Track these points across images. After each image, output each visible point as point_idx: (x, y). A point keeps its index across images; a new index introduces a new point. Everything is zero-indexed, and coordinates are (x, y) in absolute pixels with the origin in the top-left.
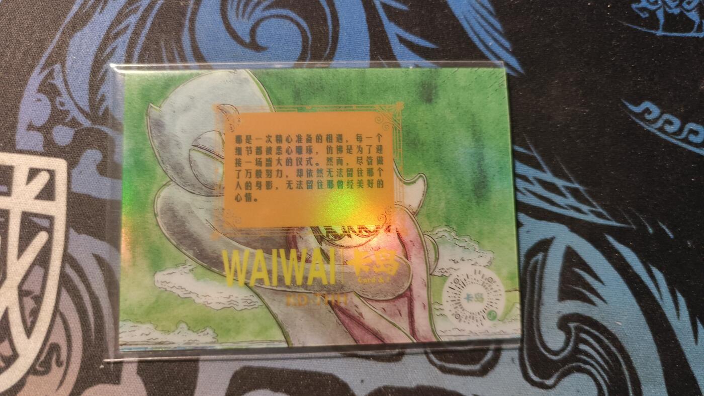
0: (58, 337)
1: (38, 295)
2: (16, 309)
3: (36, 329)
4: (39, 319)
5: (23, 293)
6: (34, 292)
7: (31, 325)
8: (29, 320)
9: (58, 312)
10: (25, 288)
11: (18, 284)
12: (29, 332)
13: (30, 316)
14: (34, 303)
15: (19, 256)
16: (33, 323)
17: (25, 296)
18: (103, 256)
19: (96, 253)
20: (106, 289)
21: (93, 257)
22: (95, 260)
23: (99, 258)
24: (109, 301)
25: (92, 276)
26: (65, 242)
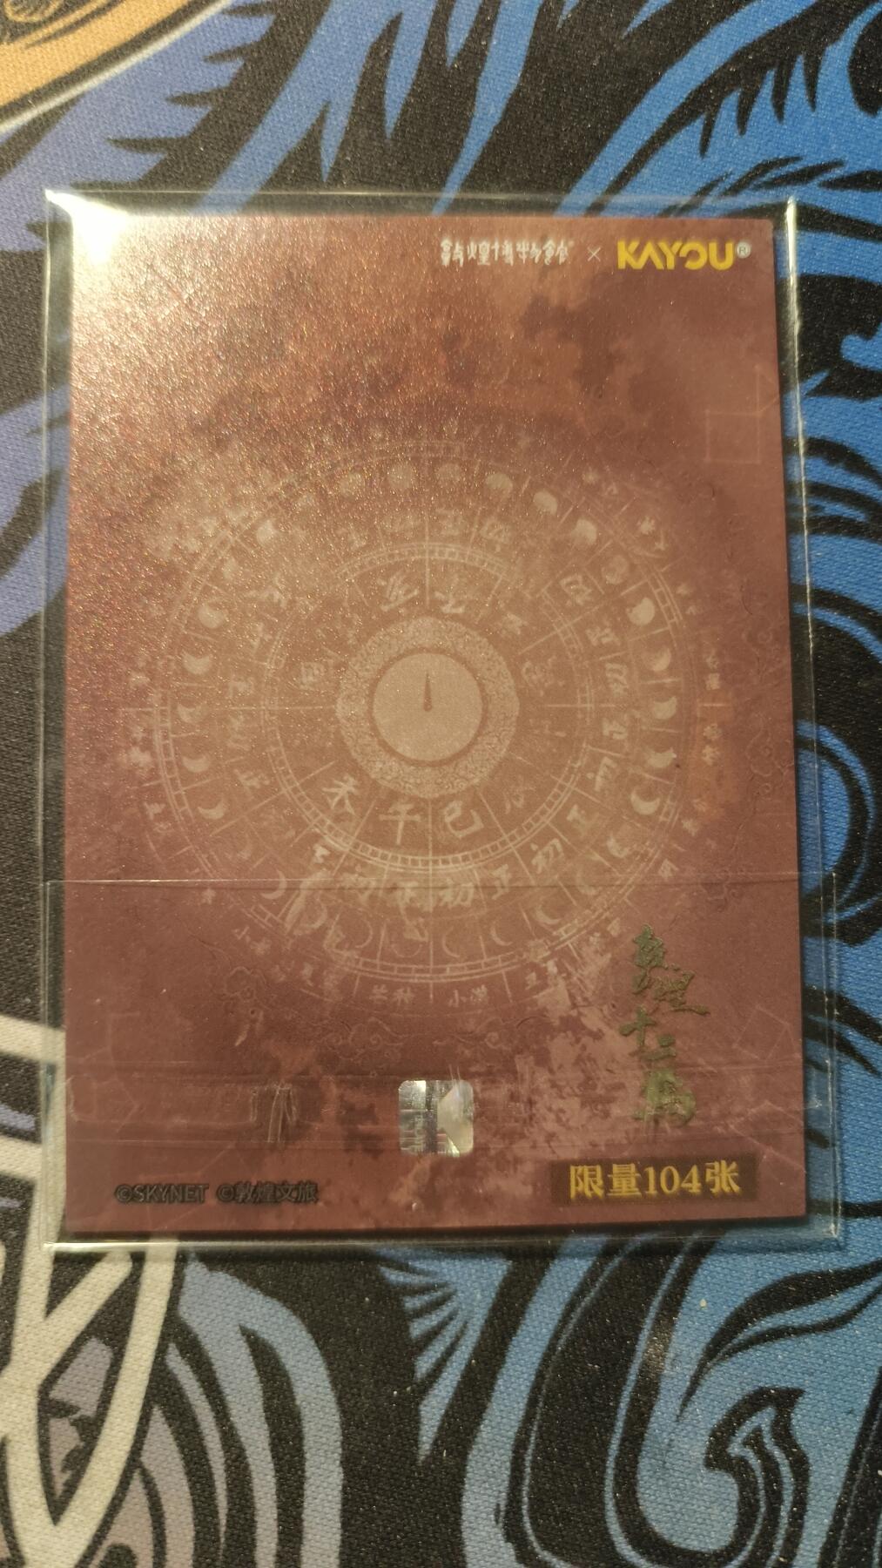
0: (133, 1531)
1: (88, 1418)
2: (27, 1447)
3: (76, 1503)
4: (85, 1479)
5: (49, 1408)
6: (78, 1409)
7: (65, 1491)
8: (60, 1479)
9: (136, 1467)
10: (55, 1394)
11: (39, 1382)
12: (57, 1507)
13: (64, 1470)
14: (76, 1435)
15: (51, 1306)
16: (71, 1488)
17: (55, 1415)
18: (266, 1336)
19: (249, 1326)
20: (266, 1426)
21: (239, 1335)
22: (245, 1345)
23: (257, 1339)
24: (269, 1458)
25: (233, 1386)
26: (174, 1285)
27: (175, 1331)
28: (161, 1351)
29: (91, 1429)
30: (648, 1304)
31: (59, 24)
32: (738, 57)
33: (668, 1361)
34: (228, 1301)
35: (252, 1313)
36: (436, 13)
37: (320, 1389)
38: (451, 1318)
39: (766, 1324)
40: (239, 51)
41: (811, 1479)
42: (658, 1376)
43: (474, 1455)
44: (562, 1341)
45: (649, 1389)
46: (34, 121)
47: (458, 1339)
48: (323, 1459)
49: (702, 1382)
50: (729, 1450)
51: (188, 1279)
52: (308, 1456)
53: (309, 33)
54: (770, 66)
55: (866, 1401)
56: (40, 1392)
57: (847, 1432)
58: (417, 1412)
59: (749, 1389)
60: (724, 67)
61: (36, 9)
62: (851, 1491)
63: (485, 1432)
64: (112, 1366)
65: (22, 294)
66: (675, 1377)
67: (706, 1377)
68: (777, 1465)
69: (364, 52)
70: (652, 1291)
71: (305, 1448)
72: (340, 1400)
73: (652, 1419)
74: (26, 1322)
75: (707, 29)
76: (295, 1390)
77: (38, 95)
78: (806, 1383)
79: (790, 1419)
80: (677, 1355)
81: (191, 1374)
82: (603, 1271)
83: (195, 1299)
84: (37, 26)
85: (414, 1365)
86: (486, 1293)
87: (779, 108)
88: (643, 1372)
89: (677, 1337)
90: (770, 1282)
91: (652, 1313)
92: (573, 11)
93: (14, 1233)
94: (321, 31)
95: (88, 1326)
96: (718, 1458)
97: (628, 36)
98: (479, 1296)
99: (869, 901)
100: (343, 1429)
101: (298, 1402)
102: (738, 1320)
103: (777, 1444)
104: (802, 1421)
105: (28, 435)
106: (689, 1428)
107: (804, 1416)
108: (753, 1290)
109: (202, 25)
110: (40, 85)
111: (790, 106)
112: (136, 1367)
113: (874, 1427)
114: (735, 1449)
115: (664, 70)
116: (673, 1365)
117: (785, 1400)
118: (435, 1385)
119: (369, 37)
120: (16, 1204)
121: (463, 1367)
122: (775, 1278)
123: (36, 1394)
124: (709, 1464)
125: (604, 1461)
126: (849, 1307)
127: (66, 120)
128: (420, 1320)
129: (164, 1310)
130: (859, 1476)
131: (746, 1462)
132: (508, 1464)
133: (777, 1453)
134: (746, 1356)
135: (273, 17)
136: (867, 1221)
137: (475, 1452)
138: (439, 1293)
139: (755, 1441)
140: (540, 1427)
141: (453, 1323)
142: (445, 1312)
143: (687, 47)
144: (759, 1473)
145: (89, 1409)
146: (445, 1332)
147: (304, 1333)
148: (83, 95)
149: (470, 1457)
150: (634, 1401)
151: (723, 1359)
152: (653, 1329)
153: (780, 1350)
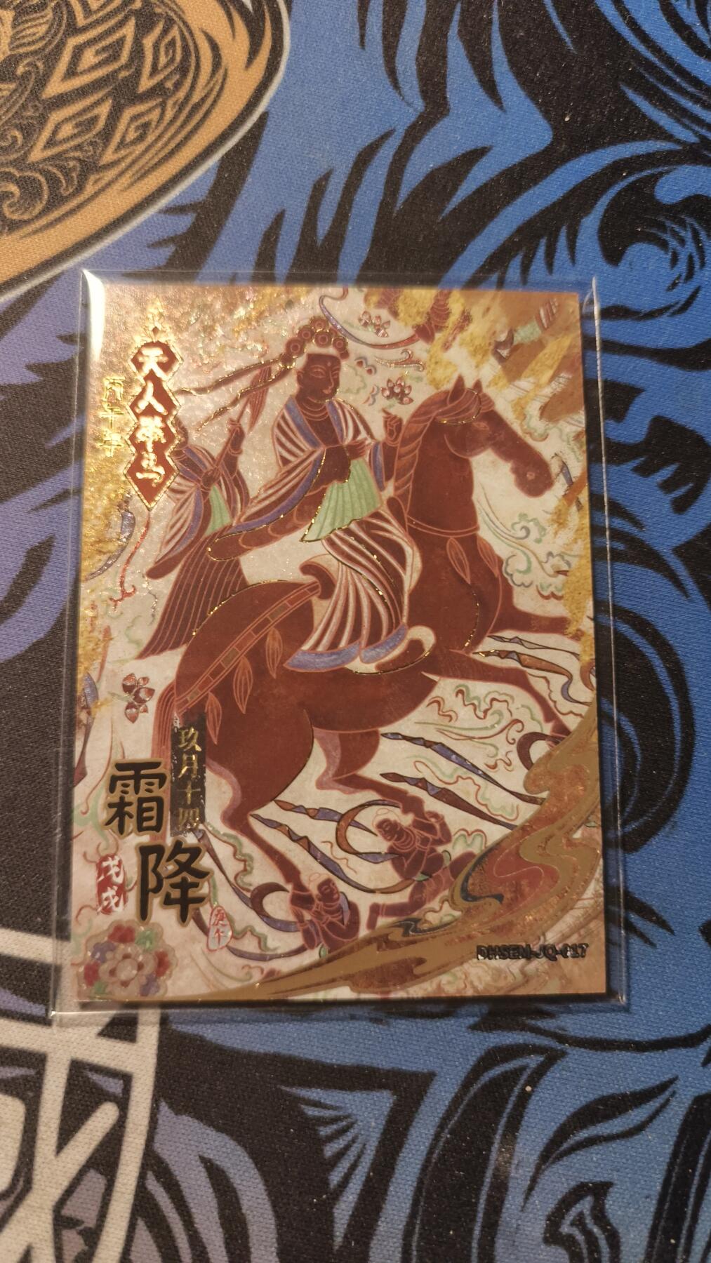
1: (90, 1229)
2: (47, 1252)
5: (62, 1222)
10: (67, 1211)
11: (53, 1203)
14: (82, 1241)
15: (60, 1148)
17: (66, 1227)
18: (218, 1163)
19: (206, 1156)
20: (221, 1230)
21: (198, 1163)
22: (203, 1170)
23: (212, 1164)
24: (224, 1253)
25: (196, 1201)
26: (150, 1127)
27: (152, 1162)
28: (142, 1178)
29: (92, 1237)
30: (497, 1124)
31: (43, 221)
32: (520, 230)
33: (513, 1166)
34: (190, 1137)
35: (208, 1146)
36: (309, 208)
37: (259, 1201)
38: (354, 1141)
39: (584, 1134)
40: (172, 240)
41: (622, 1248)
42: (507, 1177)
43: (374, 1244)
44: (435, 1156)
45: (500, 1187)
46: (29, 292)
47: (359, 1157)
48: (263, 1252)
49: (539, 1180)
50: (561, 1230)
51: (160, 1122)
52: (252, 1250)
53: (221, 225)
54: (541, 236)
55: (659, 1188)
56: (54, 1211)
57: (646, 1211)
58: (331, 1214)
59: (573, 1184)
60: (510, 238)
61: (26, 210)
62: (652, 1256)
63: (382, 1227)
64: (106, 1190)
65: (24, 414)
66: (519, 1176)
67: (542, 1176)
68: (596, 1239)
69: (259, 238)
70: (499, 1114)
71: (251, 1245)
72: (274, 1206)
73: (504, 1210)
74: (43, 1160)
75: (497, 211)
76: (241, 1202)
77: (31, 273)
78: (615, 1177)
79: (604, 1204)
80: (519, 1162)
81: (164, 1194)
82: (463, 1100)
83: (165, 1137)
84: (27, 222)
85: (327, 1179)
86: (379, 1121)
87: (550, 265)
88: (495, 1176)
89: (519, 1147)
90: (584, 1103)
91: (500, 1132)
92: (404, 203)
93: (31, 1094)
94: (229, 224)
95: (87, 1162)
96: (553, 1236)
97: (443, 220)
98: (373, 1124)
99: (641, 820)
100: (278, 1230)
101: (244, 1211)
102: (563, 1133)
103: (595, 1224)
104: (613, 1206)
105: (29, 512)
106: (531, 1215)
107: (614, 1201)
108: (572, 1110)
109: (145, 221)
110: (32, 266)
111: (557, 263)
112: (123, 1190)
113: (666, 1207)
114: (565, 1229)
115: (468, 243)
116: (517, 1169)
117: (600, 1190)
118: (344, 1193)
119: (263, 227)
120: (32, 1072)
121: (364, 1179)
122: (588, 1100)
123: (51, 1212)
124: (547, 1241)
125: (470, 1243)
126: (643, 1119)
127: (52, 291)
128: (332, 1144)
129: (143, 1147)
130: (657, 1244)
131: (574, 1238)
132: (400, 1249)
133: (596, 1230)
134: (570, 1159)
135: (195, 215)
136: (652, 1054)
137: (375, 1242)
138: (344, 1123)
139: (579, 1222)
140: (422, 1220)
141: (355, 1145)
142: (349, 1136)
143: (484, 226)
144: (584, 1246)
145: (91, 1222)
146: (349, 1153)
147: (247, 1159)
148: (62, 273)
149: (372, 1245)
150: (490, 1197)
151: (553, 1162)
152: (501, 1143)
153: (594, 1155)
